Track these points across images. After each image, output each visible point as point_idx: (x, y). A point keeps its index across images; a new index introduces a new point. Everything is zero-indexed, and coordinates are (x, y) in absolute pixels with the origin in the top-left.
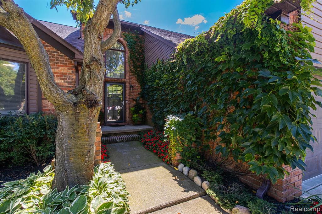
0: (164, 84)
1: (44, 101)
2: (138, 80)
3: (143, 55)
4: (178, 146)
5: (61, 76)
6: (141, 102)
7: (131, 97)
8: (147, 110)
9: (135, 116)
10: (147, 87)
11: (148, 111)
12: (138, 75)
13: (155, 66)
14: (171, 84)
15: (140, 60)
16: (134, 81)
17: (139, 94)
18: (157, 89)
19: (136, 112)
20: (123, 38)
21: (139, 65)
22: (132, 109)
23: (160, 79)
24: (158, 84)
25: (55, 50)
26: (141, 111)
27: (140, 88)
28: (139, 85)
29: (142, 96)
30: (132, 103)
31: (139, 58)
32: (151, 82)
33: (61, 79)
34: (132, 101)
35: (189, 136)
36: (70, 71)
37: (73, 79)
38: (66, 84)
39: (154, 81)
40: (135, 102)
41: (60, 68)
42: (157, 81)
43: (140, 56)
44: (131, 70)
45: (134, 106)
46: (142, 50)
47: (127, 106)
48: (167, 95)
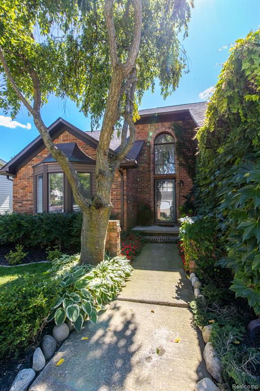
4: (193, 253)
7: (182, 194)
9: (183, 215)
12: (189, 168)
15: (191, 149)
16: (185, 175)
17: (191, 190)
20: (172, 129)
21: (191, 156)
22: (180, 208)
26: (191, 210)
27: (192, 183)
28: (190, 180)
30: (183, 201)
31: (190, 148)
34: (183, 198)
36: (117, 175)
37: (119, 182)
40: (186, 200)
43: (191, 144)
44: (180, 163)
45: (184, 204)
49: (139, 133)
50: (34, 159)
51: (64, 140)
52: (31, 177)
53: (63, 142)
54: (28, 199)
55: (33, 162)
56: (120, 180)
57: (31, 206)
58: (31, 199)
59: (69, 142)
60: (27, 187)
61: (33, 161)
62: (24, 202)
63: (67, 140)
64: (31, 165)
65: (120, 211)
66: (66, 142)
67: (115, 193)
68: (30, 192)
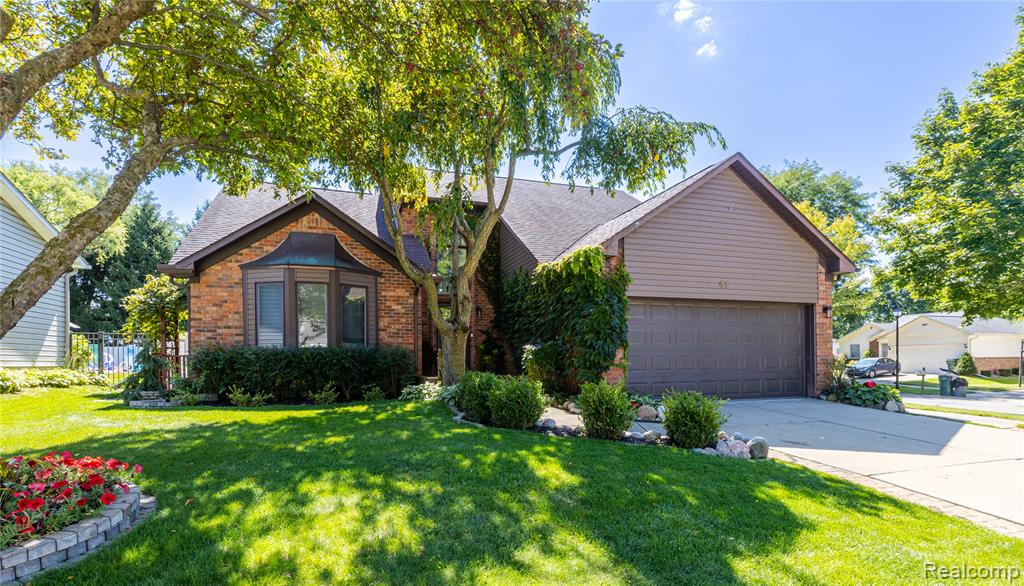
0: (527, 309)
1: (381, 333)
2: (489, 297)
3: (498, 252)
5: (398, 300)
6: (495, 336)
8: (506, 348)
9: (486, 358)
10: (505, 310)
11: (507, 351)
12: (490, 289)
13: (517, 278)
14: (535, 309)
15: (493, 261)
16: (483, 298)
17: (491, 322)
18: (519, 314)
19: (487, 352)
21: (491, 270)
22: (482, 347)
23: (523, 299)
24: (520, 306)
25: (391, 268)
26: (496, 351)
27: (493, 311)
28: (491, 307)
29: (497, 324)
30: (480, 338)
31: (491, 259)
32: (512, 302)
33: (398, 304)
35: (548, 367)
36: (407, 294)
37: (411, 304)
38: (403, 311)
39: (515, 301)
40: (485, 336)
41: (397, 290)
42: (519, 302)
43: (492, 253)
44: (477, 280)
45: (484, 342)
46: (496, 244)
47: (472, 343)
48: (531, 323)
49: (410, 222)
50: (244, 251)
51: (310, 228)
52: (238, 283)
53: (310, 231)
54: (230, 324)
55: (239, 258)
56: (411, 301)
57: (238, 338)
58: (237, 324)
59: (320, 232)
60: (226, 302)
61: (241, 254)
62: (219, 331)
63: (315, 228)
64: (237, 261)
65: (412, 347)
66: (314, 231)
67: (403, 320)
68: (236, 313)
